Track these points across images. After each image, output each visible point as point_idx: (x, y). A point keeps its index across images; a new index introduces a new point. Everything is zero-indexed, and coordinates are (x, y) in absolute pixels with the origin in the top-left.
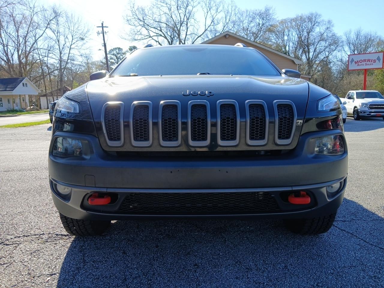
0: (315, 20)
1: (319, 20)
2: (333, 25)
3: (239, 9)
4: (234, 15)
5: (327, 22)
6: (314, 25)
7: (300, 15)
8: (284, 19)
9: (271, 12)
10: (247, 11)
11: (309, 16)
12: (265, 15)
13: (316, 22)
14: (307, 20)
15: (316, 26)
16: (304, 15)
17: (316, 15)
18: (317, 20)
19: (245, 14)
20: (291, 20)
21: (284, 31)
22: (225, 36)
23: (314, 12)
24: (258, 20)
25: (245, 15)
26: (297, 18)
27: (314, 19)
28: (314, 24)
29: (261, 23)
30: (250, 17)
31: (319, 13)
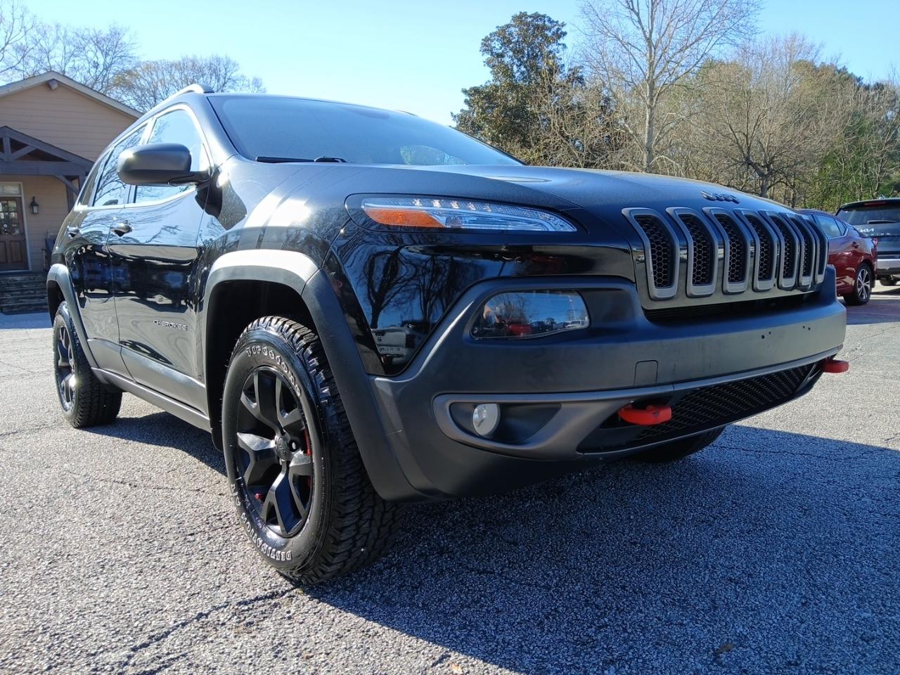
0: (226, 74)
1: (233, 75)
2: (265, 89)
3: (35, 16)
4: (20, 31)
5: (251, 83)
6: (224, 85)
7: (191, 57)
8: (154, 60)
9: (125, 39)
10: (58, 26)
11: (211, 64)
12: (109, 44)
13: (229, 79)
14: (206, 71)
15: (227, 87)
16: (198, 58)
17: (228, 63)
18: (228, 74)
19: (54, 33)
20: (171, 67)
21: (156, 88)
22: (48, 85)
23: (222, 55)
24: (91, 55)
25: (52, 35)
26: (184, 64)
27: (223, 71)
28: (225, 83)
29: (101, 61)
30: (69, 43)
31: (233, 59)
